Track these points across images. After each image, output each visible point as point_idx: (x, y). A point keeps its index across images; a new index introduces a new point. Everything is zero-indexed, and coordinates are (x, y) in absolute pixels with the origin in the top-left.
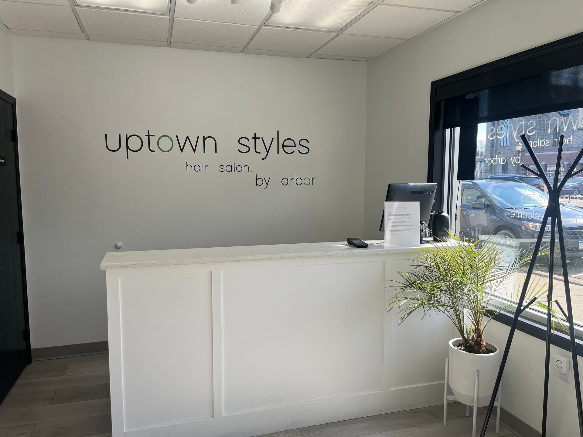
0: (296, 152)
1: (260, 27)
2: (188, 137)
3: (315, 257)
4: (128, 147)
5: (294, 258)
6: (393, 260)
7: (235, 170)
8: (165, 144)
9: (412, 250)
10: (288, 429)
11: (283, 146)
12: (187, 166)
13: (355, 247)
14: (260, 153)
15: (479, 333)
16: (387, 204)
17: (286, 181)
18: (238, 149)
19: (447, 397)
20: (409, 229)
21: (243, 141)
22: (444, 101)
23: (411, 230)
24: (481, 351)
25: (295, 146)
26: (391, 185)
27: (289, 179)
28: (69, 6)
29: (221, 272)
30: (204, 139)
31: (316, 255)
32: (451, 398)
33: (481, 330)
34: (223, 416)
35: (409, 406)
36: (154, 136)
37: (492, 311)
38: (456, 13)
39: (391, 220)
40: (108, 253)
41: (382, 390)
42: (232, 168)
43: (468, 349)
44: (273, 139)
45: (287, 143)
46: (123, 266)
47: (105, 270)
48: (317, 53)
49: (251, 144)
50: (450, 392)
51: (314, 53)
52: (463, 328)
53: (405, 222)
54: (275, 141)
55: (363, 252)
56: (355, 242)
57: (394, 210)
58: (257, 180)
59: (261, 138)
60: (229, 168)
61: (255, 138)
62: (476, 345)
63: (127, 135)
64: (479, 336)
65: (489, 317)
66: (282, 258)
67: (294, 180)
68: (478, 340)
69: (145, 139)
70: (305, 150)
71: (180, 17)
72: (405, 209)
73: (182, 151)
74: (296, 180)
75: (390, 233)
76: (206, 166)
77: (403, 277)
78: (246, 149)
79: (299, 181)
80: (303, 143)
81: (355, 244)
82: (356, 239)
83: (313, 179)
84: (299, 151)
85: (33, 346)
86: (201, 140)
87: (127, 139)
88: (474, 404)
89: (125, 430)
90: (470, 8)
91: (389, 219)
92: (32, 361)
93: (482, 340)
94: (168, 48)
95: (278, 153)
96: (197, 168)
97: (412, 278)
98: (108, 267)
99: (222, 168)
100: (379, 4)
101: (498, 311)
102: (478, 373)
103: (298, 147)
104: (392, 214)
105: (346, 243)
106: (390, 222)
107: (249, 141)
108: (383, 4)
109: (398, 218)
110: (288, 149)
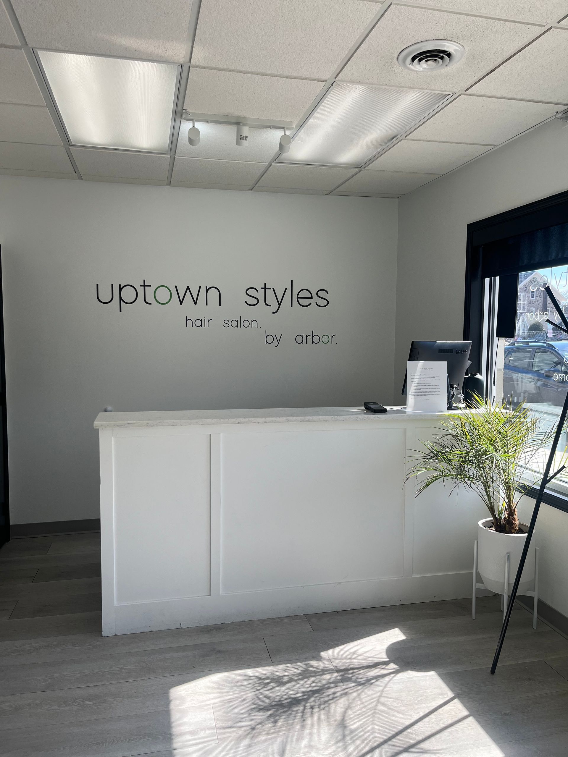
0: (313, 305)
1: (270, 164)
2: (188, 288)
3: (325, 421)
4: (121, 299)
5: (301, 422)
6: (415, 428)
7: (242, 325)
8: (163, 295)
9: (437, 416)
10: (293, 615)
11: (298, 298)
12: (187, 321)
13: (372, 411)
14: (270, 306)
15: (511, 510)
16: (410, 364)
17: (301, 339)
18: (246, 302)
19: (476, 586)
20: (434, 392)
21: (251, 292)
22: (483, 246)
23: (437, 393)
24: (513, 531)
25: (312, 298)
26: (414, 342)
27: (305, 337)
28: (63, 146)
29: (221, 434)
30: (207, 290)
31: (326, 419)
32: (480, 586)
33: (514, 508)
34: (221, 595)
35: (435, 597)
36: (150, 286)
37: (525, 486)
38: (493, 147)
39: (415, 383)
40: (100, 413)
41: (403, 577)
42: (238, 323)
43: (499, 529)
44: (286, 289)
45: (302, 294)
46: (117, 425)
47: (98, 429)
48: (338, 189)
49: (260, 295)
50: (480, 579)
51: (335, 190)
52: (493, 505)
53: (430, 385)
54: (288, 292)
55: (379, 417)
56: (372, 406)
57: (418, 371)
58: (266, 337)
59: (272, 289)
60: (234, 324)
61: (265, 288)
62: (508, 524)
63: (120, 285)
64: (511, 513)
65: (522, 493)
66: (288, 421)
67: (310, 338)
68: (509, 518)
69: (140, 290)
70: (323, 303)
71: (181, 156)
72: (431, 370)
73: (181, 304)
74: (313, 337)
75: (413, 397)
76: (208, 321)
77: (426, 446)
78: (253, 301)
79: (316, 339)
80: (321, 294)
81: (372, 408)
82: (375, 403)
83: (332, 337)
84: (316, 303)
85: (11, 523)
86: (203, 290)
87: (121, 289)
88: (504, 592)
89: (115, 604)
90: (508, 142)
91: (412, 381)
92: (11, 539)
93: (514, 519)
94: (168, 187)
95: (292, 306)
96: (198, 323)
97: (435, 448)
98: (102, 425)
99: (227, 324)
100: (402, 140)
101: (530, 485)
102: (508, 556)
103: (316, 299)
104: (416, 375)
105: (363, 408)
106: (413, 384)
107: (258, 292)
108: (407, 140)
109: (423, 380)
110: (303, 302)
